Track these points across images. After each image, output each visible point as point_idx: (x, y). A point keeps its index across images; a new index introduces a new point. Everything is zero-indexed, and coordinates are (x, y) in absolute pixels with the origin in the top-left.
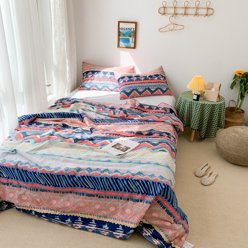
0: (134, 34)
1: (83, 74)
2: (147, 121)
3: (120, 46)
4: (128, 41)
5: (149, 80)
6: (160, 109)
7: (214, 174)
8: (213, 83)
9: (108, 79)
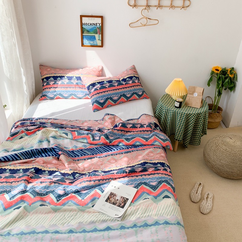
0: (101, 30)
1: (43, 80)
2: (135, 146)
3: (85, 44)
4: (93, 38)
5: (123, 84)
6: (145, 126)
7: (211, 197)
8: (194, 87)
9: (74, 85)
